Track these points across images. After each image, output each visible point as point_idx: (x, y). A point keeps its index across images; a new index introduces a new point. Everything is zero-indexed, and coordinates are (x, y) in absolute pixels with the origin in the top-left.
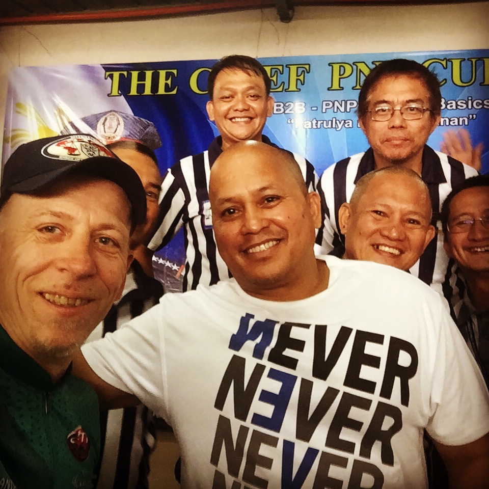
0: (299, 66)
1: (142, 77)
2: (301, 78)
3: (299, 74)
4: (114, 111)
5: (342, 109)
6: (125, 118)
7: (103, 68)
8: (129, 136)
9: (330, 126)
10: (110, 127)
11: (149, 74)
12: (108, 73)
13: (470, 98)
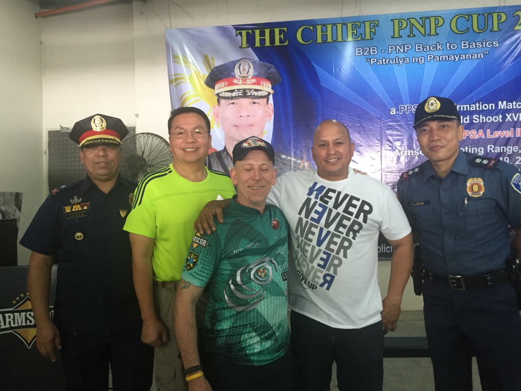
0: (371, 22)
1: (262, 34)
2: (373, 30)
3: (371, 27)
4: (245, 58)
5: (402, 51)
6: (254, 63)
7: (235, 28)
8: (258, 75)
9: (394, 62)
10: (244, 70)
11: (267, 31)
12: (238, 32)
13: (484, 40)
